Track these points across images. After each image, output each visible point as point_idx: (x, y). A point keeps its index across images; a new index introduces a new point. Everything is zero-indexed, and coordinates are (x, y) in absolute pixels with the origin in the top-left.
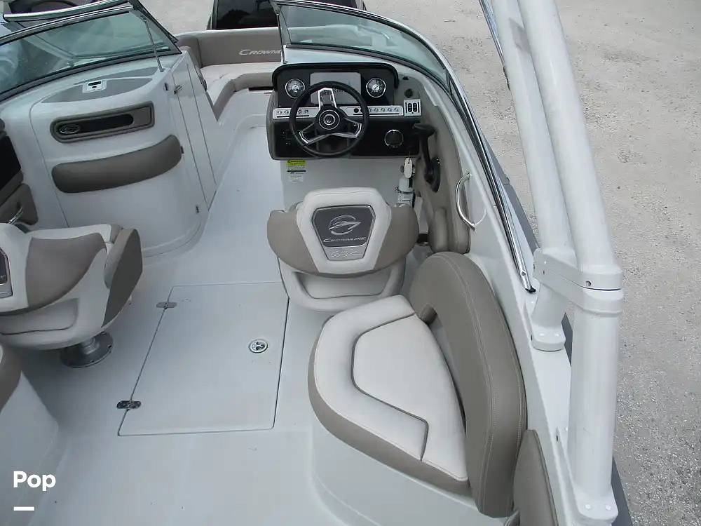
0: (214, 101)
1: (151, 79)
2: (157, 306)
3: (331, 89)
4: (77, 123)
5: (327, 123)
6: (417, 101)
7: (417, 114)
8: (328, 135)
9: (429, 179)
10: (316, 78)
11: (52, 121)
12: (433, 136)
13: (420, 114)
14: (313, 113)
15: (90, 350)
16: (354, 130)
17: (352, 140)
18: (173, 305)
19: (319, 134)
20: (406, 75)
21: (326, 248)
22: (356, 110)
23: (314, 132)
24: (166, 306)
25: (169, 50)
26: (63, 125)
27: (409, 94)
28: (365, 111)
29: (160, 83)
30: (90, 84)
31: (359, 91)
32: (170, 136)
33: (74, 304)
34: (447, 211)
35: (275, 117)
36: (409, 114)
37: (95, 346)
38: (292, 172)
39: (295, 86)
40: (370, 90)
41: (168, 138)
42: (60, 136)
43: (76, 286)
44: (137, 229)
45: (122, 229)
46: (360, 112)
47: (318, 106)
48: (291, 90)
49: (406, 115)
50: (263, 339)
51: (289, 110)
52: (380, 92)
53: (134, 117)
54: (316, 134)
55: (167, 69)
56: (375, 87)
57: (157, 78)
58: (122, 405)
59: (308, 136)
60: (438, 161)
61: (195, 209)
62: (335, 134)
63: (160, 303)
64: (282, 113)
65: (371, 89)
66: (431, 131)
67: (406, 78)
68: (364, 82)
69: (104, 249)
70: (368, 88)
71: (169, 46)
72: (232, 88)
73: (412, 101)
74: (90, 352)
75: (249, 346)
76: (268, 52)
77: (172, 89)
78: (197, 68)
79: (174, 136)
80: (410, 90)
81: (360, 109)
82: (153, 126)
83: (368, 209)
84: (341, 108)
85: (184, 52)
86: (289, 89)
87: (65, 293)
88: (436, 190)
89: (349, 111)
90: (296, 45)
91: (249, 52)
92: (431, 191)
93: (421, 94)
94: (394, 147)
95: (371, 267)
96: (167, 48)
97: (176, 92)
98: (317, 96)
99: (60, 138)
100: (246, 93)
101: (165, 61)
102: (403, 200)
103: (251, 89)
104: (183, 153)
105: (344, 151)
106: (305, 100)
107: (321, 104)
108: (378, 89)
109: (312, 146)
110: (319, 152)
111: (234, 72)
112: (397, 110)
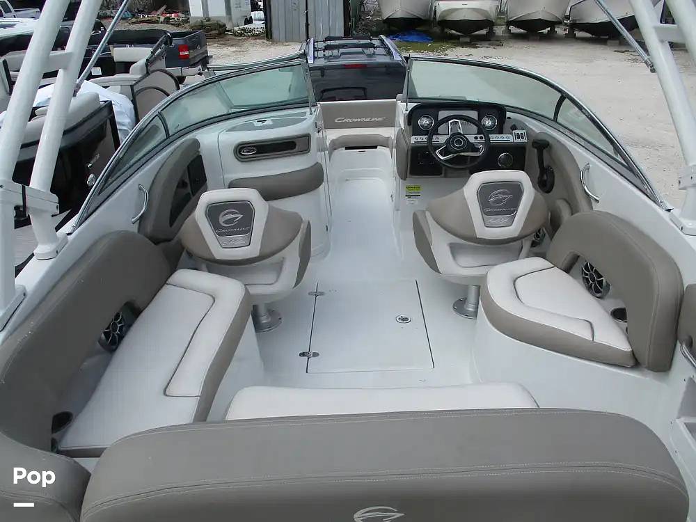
1: (306, 118)
2: (309, 294)
3: (458, 121)
5: (457, 145)
6: (522, 132)
7: (525, 140)
9: (543, 185)
13: (526, 141)
14: (442, 139)
15: (265, 320)
16: (478, 150)
17: (478, 157)
18: (322, 294)
21: (485, 216)
22: (476, 137)
24: (317, 294)
26: (244, 147)
27: (514, 128)
33: (278, 266)
34: (566, 200)
35: (413, 142)
36: (518, 141)
37: (268, 318)
38: (409, 196)
41: (316, 164)
42: (240, 156)
46: (479, 139)
49: (515, 141)
50: (406, 314)
51: (423, 137)
52: (493, 126)
53: (297, 144)
55: (314, 113)
56: (488, 122)
58: (303, 354)
60: (551, 169)
62: (462, 154)
63: (311, 292)
65: (486, 124)
67: (509, 118)
68: (480, 118)
70: (483, 123)
72: (333, 146)
73: (519, 132)
74: (264, 322)
75: (396, 319)
76: (359, 120)
77: (318, 128)
79: (320, 164)
80: (514, 125)
81: (479, 137)
82: (309, 152)
83: (519, 185)
86: (422, 124)
88: (549, 191)
89: (471, 139)
93: (525, 127)
94: (505, 166)
95: (516, 234)
97: (318, 132)
99: (239, 158)
100: (343, 150)
103: (347, 148)
108: (490, 123)
112: (508, 138)
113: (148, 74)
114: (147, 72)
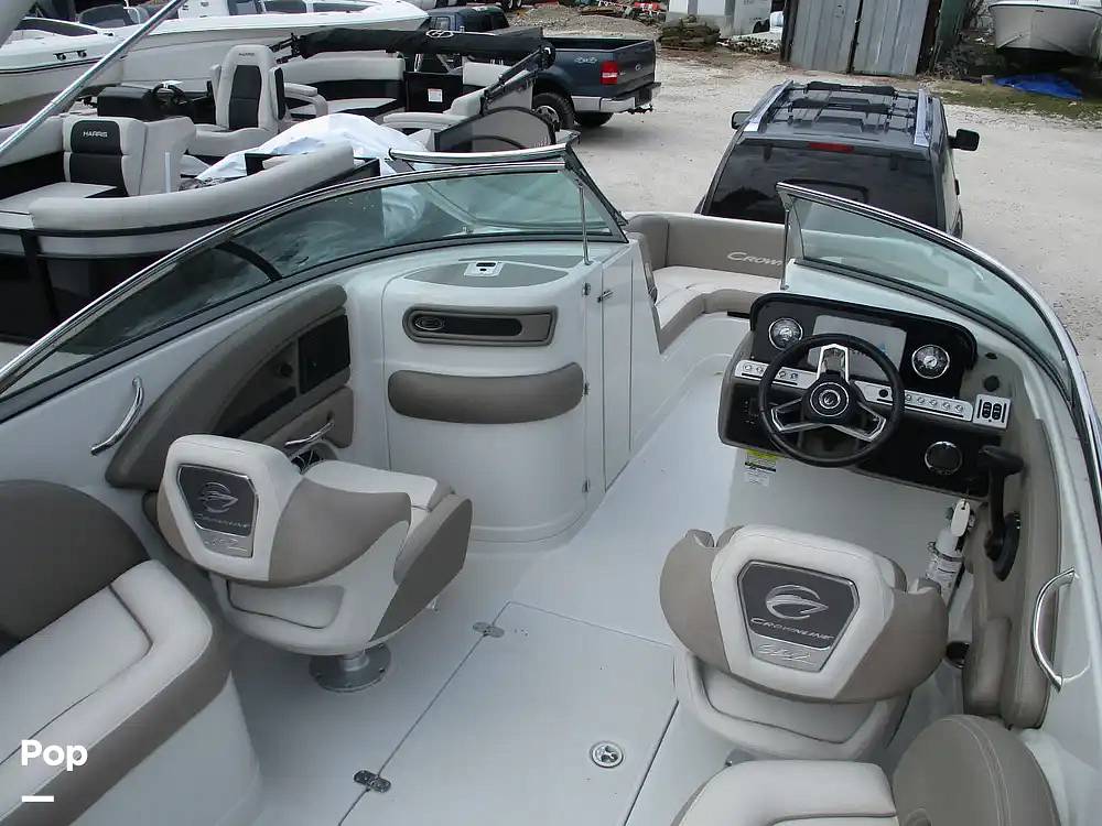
0: (663, 322)
1: (567, 274)
2: (476, 628)
3: (845, 349)
4: (442, 318)
5: (825, 403)
6: (1002, 401)
7: (998, 424)
8: (821, 425)
9: (994, 552)
10: (825, 324)
11: (410, 306)
12: (1018, 475)
13: (1004, 426)
14: (805, 380)
15: (353, 667)
16: (870, 426)
17: (864, 443)
18: (499, 633)
19: (807, 420)
20: (995, 351)
21: (752, 633)
22: (884, 393)
23: (799, 413)
24: (488, 631)
25: (610, 234)
26: (421, 315)
27: (992, 385)
28: (900, 399)
29: (578, 283)
30: (479, 265)
31: (897, 362)
32: (574, 363)
33: (337, 594)
34: (1012, 628)
35: (738, 373)
36: (982, 421)
37: (362, 662)
38: (753, 466)
39: (786, 330)
40: (919, 363)
41: (568, 366)
42: (415, 331)
43: (347, 569)
44: (472, 500)
45: (453, 493)
46: (889, 398)
47: (816, 371)
48: (779, 335)
49: (976, 421)
50: (620, 744)
51: (765, 366)
52: (937, 370)
54: (802, 419)
55: (595, 264)
56: (929, 358)
57: (576, 274)
58: (362, 778)
59: (785, 420)
60: (1019, 524)
61: (581, 485)
62: (834, 426)
63: (479, 624)
64: (754, 369)
65: (921, 363)
66: (1017, 466)
67: (992, 356)
68: (910, 347)
69: (406, 523)
70: (916, 359)
71: (612, 228)
72: (700, 307)
73: (994, 400)
74: (356, 668)
75: (591, 752)
76: (773, 262)
77: (595, 292)
78: (647, 269)
79: (578, 366)
80: (995, 379)
81: (890, 392)
82: (548, 344)
83: (847, 587)
84: (856, 382)
85: (633, 242)
86: (776, 334)
87: (325, 574)
88: (1002, 575)
89: (871, 392)
90: (811, 262)
91: (744, 257)
92: (993, 576)
93: (1016, 391)
94: (940, 472)
95: (831, 695)
96: (607, 230)
97: (600, 300)
98: (818, 356)
99: (414, 335)
100: (723, 317)
101: (597, 251)
102: (939, 571)
103: (731, 314)
104: (586, 393)
105: (847, 459)
106: (797, 357)
107: (821, 369)
108: (933, 364)
109: (791, 438)
110: (800, 451)
111: (709, 282)
112: (961, 410)
113: (482, 114)
114: (481, 112)
